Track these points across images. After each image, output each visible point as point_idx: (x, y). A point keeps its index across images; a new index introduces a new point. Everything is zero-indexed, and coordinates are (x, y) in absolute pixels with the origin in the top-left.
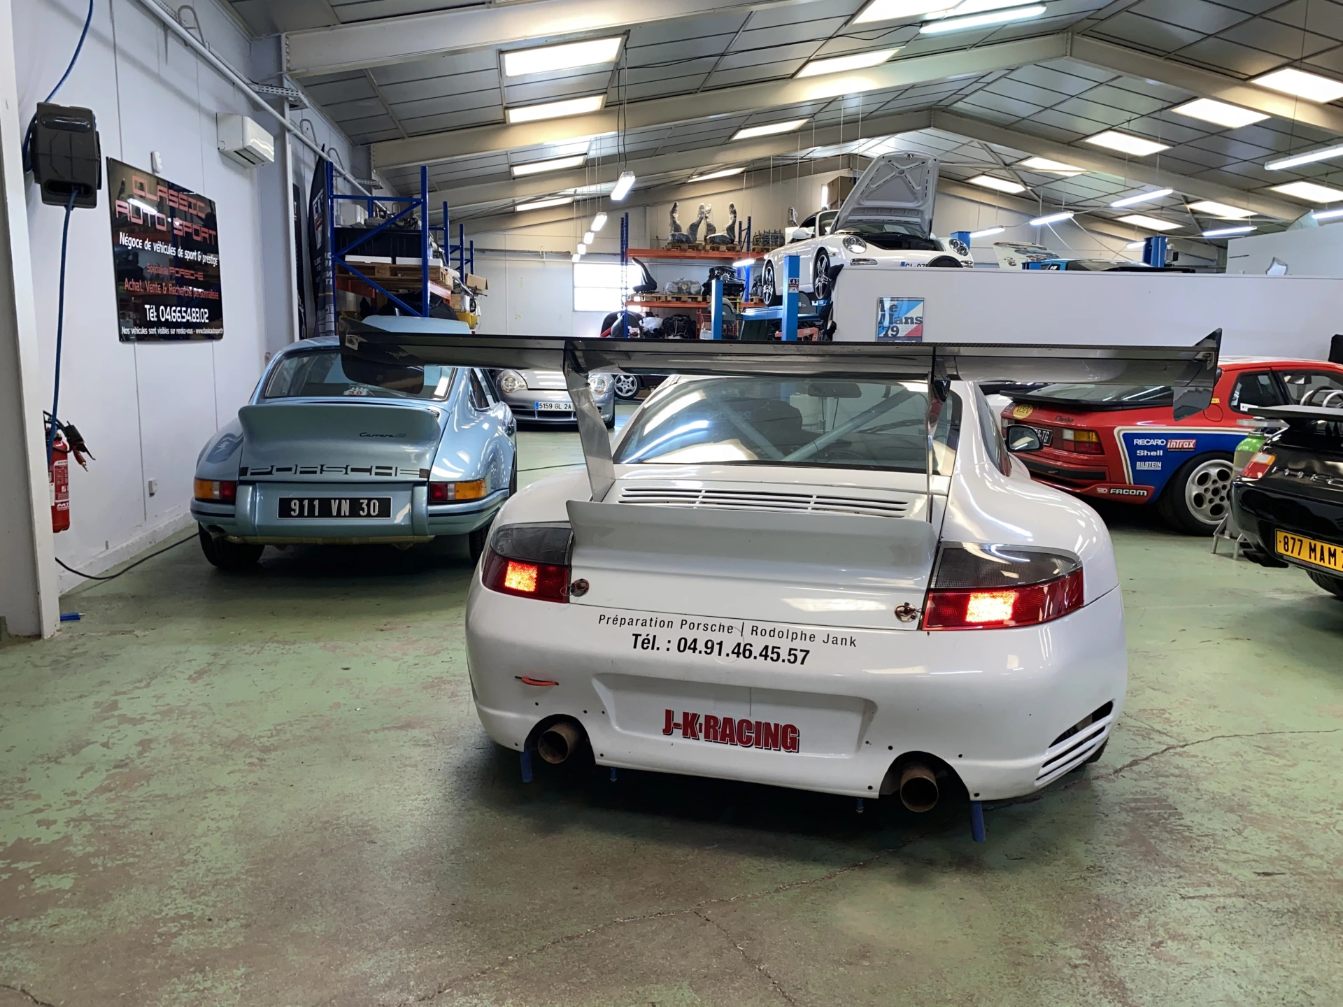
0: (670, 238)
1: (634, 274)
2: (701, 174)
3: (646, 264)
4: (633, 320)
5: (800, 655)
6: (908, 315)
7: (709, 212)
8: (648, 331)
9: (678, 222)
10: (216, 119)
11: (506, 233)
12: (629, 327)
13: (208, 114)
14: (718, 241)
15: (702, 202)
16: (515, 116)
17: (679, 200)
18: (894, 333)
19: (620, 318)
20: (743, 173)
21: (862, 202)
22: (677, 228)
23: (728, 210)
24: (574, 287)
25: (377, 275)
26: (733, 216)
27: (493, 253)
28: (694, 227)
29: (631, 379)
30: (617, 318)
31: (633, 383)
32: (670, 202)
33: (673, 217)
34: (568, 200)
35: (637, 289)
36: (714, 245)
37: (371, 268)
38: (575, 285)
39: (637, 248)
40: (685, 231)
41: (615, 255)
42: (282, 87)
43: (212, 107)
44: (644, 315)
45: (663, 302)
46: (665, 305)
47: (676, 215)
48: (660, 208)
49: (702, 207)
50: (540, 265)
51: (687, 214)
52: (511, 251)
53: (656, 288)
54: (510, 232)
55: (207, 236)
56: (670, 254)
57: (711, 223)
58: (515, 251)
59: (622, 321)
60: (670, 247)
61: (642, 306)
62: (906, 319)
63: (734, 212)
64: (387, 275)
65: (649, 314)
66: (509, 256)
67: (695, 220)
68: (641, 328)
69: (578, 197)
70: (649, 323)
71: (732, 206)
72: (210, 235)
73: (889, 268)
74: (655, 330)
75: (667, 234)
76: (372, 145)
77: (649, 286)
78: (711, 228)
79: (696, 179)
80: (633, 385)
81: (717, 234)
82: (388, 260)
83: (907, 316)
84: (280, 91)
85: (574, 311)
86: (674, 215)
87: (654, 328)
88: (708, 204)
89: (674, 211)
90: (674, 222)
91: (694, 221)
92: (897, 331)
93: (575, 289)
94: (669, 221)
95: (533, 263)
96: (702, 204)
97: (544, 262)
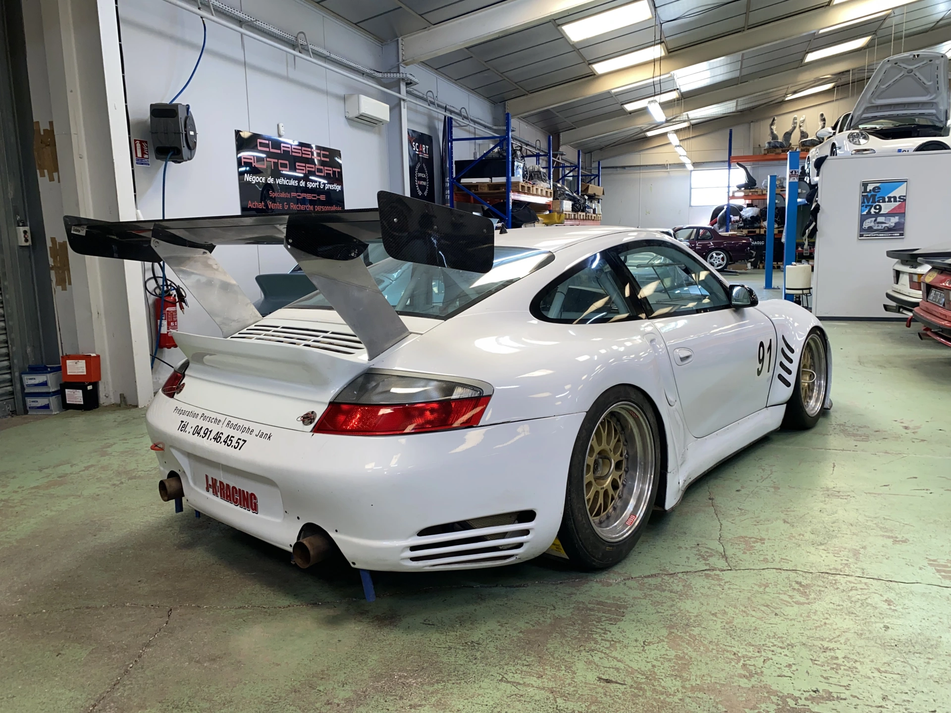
0: (767, 145)
1: (739, 176)
2: (795, 92)
3: (749, 168)
4: (737, 210)
5: (241, 442)
6: (891, 195)
7: (803, 122)
8: (746, 219)
9: (775, 132)
10: (344, 99)
11: (641, 153)
12: (731, 216)
13: (337, 97)
14: (808, 144)
15: (795, 115)
16: (599, 68)
17: (777, 116)
18: (877, 211)
19: (725, 207)
20: (834, 87)
21: (873, 101)
22: (774, 137)
23: (819, 118)
24: (691, 188)
25: (480, 191)
26: (822, 123)
27: (631, 168)
28: (788, 135)
29: (722, 256)
30: (723, 209)
31: (723, 259)
32: (771, 117)
33: (772, 129)
34: (685, 125)
35: (739, 187)
36: (805, 148)
37: (475, 186)
38: (692, 187)
39: (742, 155)
40: (780, 139)
41: (724, 162)
42: (399, 72)
43: (341, 92)
44: (745, 206)
45: (759, 195)
46: (760, 197)
47: (774, 127)
48: (762, 123)
49: (795, 119)
50: (666, 174)
51: (783, 125)
52: (644, 166)
53: (755, 184)
54: (644, 152)
55: (331, 172)
56: (767, 157)
57: (805, 130)
58: (647, 166)
59: (726, 212)
60: (766, 152)
61: (745, 199)
62: (890, 198)
63: (824, 120)
64: (486, 190)
65: (749, 206)
66: (643, 169)
67: (789, 128)
68: (741, 217)
69: (693, 122)
70: (747, 212)
71: (822, 115)
72: (334, 172)
73: (887, 155)
74: (752, 217)
75: (765, 143)
76: (506, 102)
77: (751, 184)
78: (804, 135)
79: (790, 97)
80: (723, 260)
81: (809, 138)
82: (487, 180)
83: (889, 195)
84: (398, 75)
85: (690, 206)
86: (772, 127)
87: (751, 215)
88: (801, 116)
89: (772, 124)
90: (772, 133)
91: (788, 130)
92: (880, 209)
93: (692, 190)
94: (769, 132)
95: (660, 174)
96: (796, 116)
97: (668, 172)
